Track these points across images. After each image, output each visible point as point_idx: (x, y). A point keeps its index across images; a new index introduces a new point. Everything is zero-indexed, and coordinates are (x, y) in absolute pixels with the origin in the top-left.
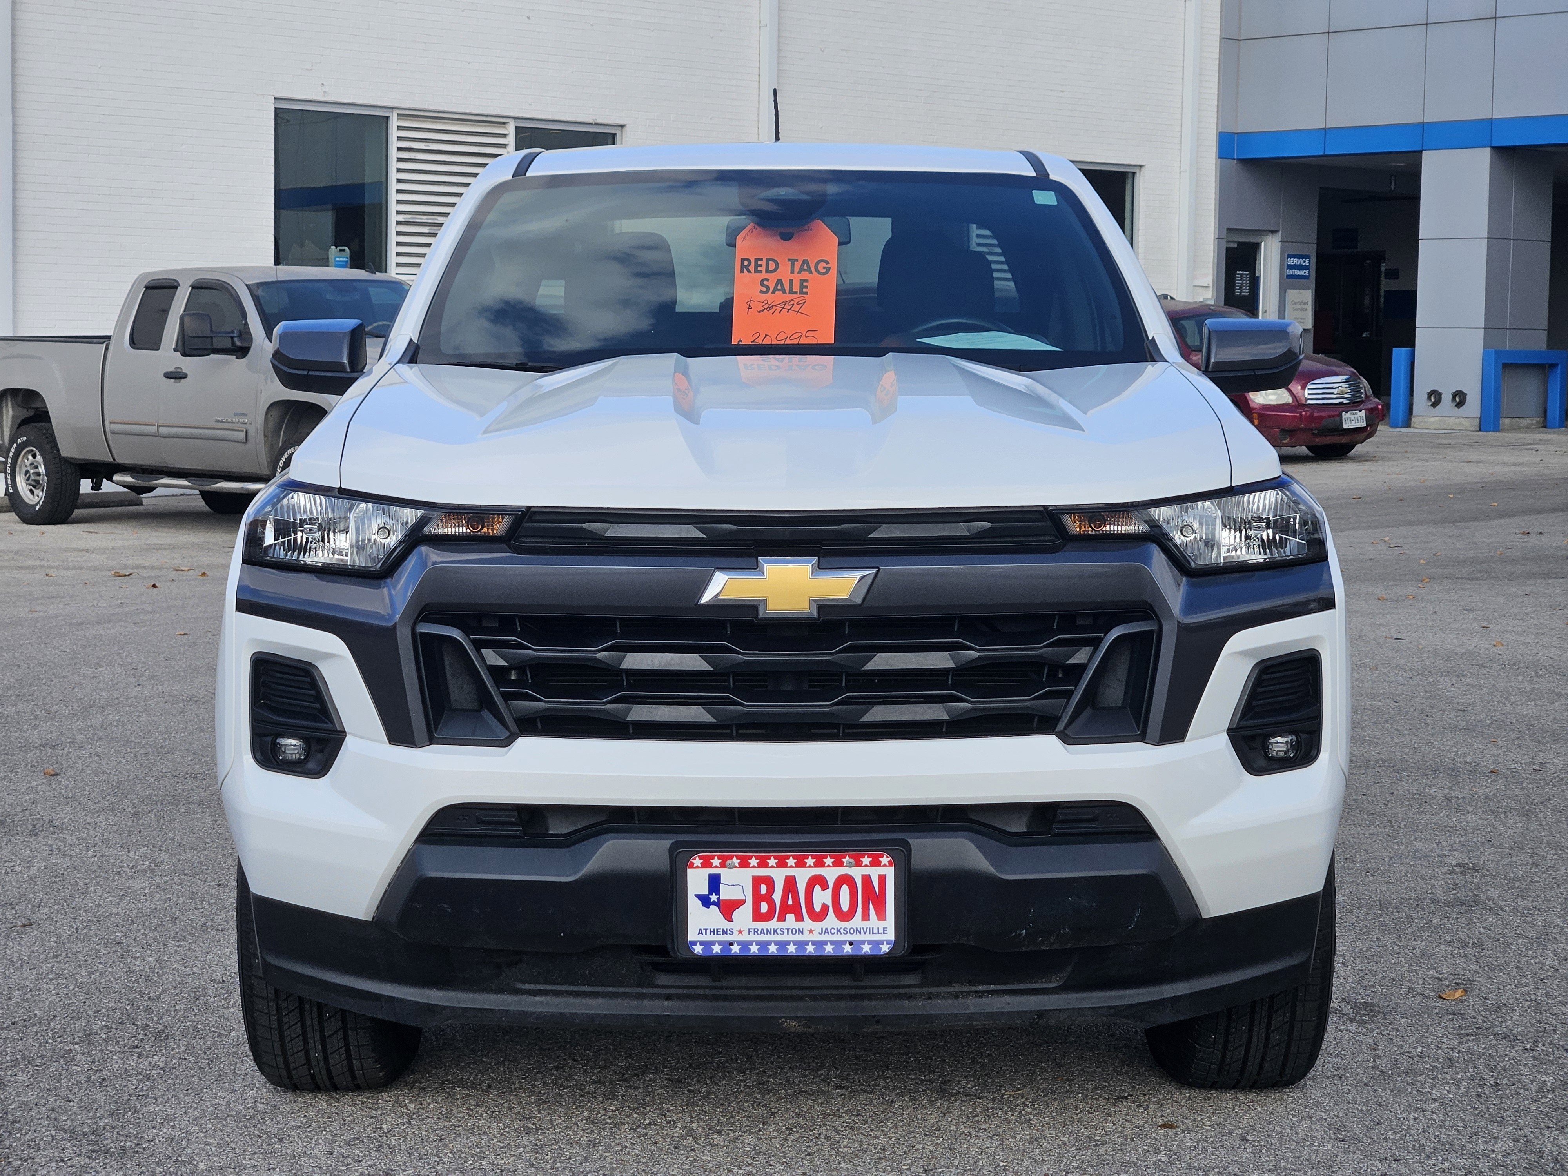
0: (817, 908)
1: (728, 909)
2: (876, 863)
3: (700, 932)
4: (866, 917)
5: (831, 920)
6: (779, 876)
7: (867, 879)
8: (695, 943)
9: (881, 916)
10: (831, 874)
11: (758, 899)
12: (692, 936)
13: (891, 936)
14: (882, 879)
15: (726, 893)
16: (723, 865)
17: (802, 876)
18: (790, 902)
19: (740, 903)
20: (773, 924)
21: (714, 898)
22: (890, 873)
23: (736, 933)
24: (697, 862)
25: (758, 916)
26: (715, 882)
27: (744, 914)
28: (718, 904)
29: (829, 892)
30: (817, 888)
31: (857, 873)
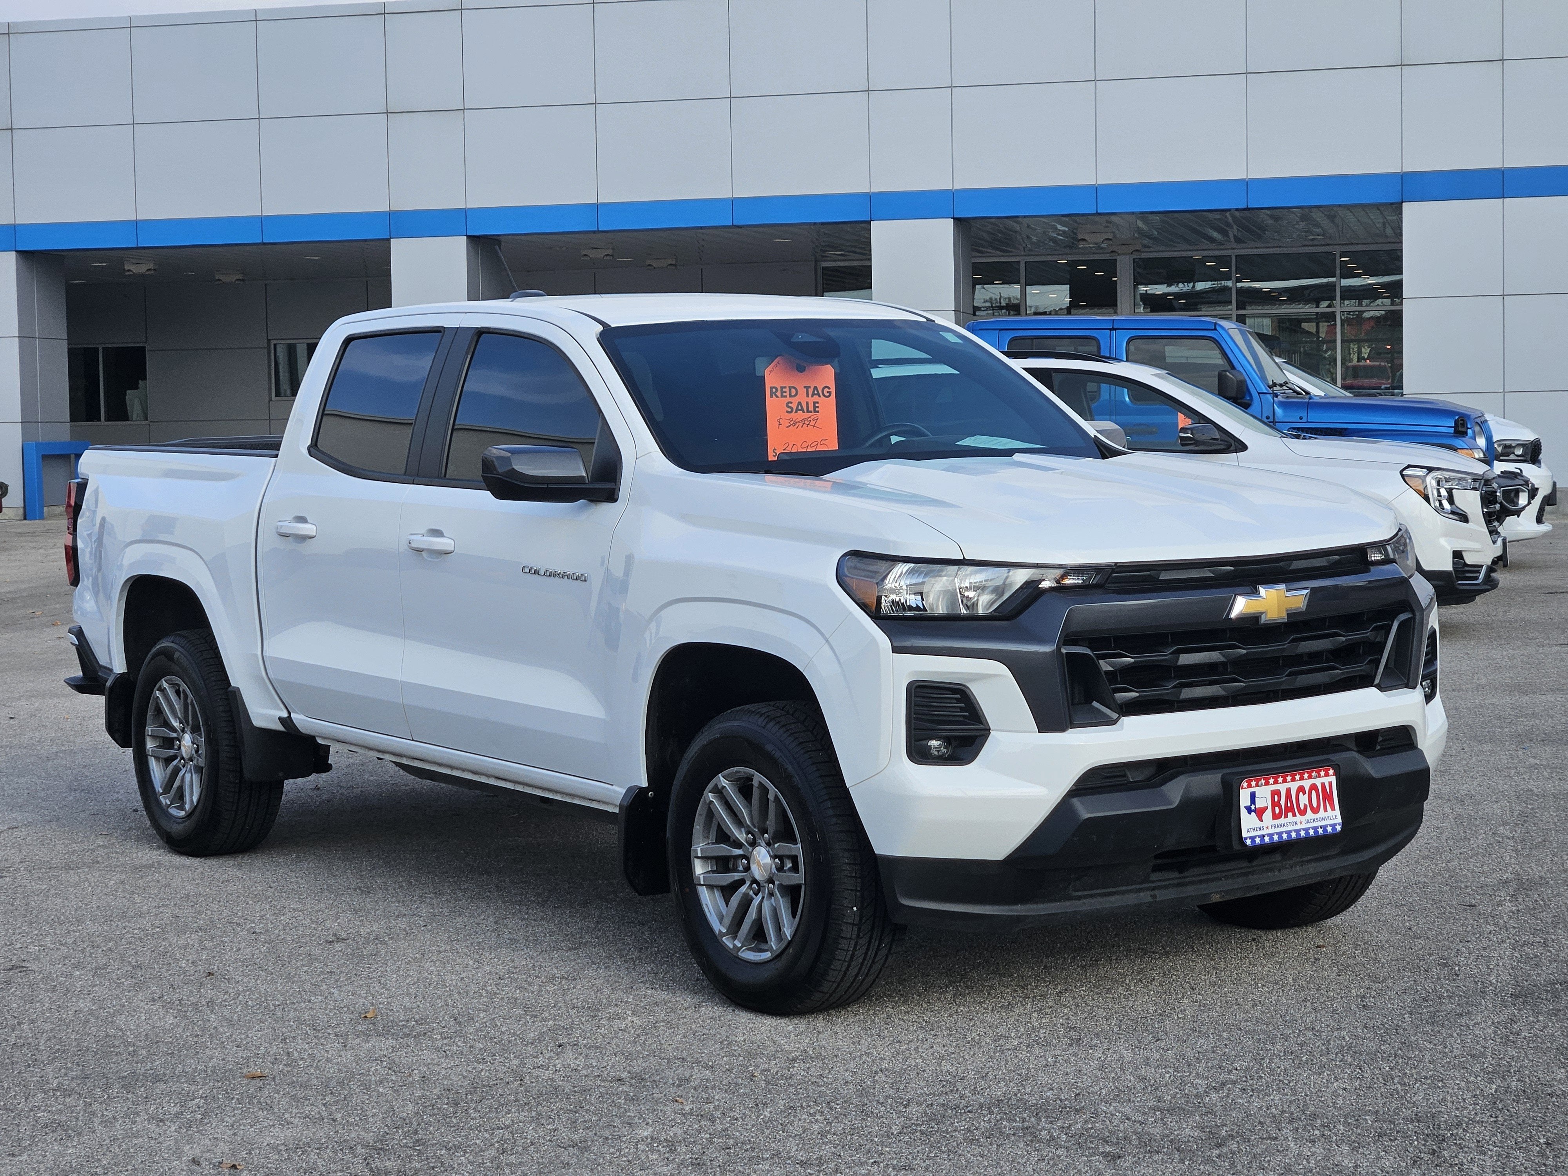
0: (1302, 807)
1: (1260, 813)
2: (1327, 775)
3: (1248, 831)
4: (1326, 810)
5: (1309, 814)
6: (1282, 788)
7: (1323, 785)
8: (1246, 839)
9: (1333, 809)
10: (1307, 784)
11: (1274, 804)
12: (1245, 834)
13: (1340, 820)
14: (1330, 784)
15: (1259, 804)
16: (1257, 785)
17: (1294, 786)
18: (1289, 805)
19: (1265, 809)
20: (1282, 820)
21: (1253, 807)
22: (1333, 779)
23: (1265, 828)
24: (1245, 785)
25: (1275, 817)
26: (1253, 796)
27: (1268, 814)
28: (1255, 811)
29: (1307, 795)
30: (1301, 794)
31: (1318, 782)
